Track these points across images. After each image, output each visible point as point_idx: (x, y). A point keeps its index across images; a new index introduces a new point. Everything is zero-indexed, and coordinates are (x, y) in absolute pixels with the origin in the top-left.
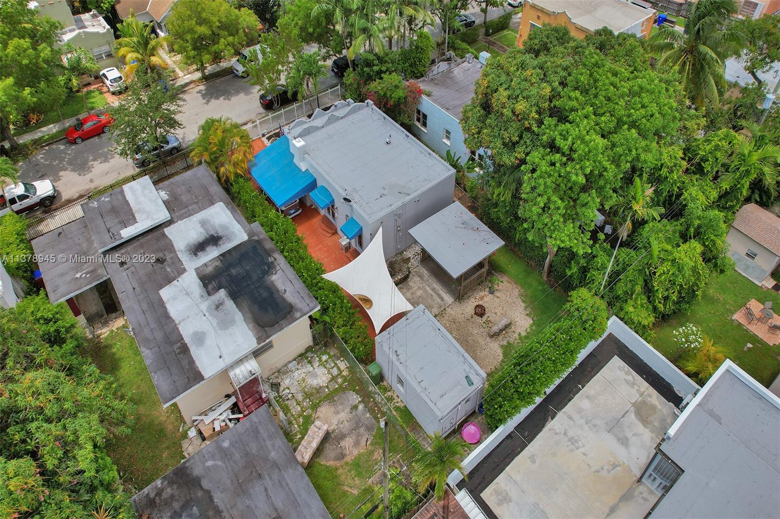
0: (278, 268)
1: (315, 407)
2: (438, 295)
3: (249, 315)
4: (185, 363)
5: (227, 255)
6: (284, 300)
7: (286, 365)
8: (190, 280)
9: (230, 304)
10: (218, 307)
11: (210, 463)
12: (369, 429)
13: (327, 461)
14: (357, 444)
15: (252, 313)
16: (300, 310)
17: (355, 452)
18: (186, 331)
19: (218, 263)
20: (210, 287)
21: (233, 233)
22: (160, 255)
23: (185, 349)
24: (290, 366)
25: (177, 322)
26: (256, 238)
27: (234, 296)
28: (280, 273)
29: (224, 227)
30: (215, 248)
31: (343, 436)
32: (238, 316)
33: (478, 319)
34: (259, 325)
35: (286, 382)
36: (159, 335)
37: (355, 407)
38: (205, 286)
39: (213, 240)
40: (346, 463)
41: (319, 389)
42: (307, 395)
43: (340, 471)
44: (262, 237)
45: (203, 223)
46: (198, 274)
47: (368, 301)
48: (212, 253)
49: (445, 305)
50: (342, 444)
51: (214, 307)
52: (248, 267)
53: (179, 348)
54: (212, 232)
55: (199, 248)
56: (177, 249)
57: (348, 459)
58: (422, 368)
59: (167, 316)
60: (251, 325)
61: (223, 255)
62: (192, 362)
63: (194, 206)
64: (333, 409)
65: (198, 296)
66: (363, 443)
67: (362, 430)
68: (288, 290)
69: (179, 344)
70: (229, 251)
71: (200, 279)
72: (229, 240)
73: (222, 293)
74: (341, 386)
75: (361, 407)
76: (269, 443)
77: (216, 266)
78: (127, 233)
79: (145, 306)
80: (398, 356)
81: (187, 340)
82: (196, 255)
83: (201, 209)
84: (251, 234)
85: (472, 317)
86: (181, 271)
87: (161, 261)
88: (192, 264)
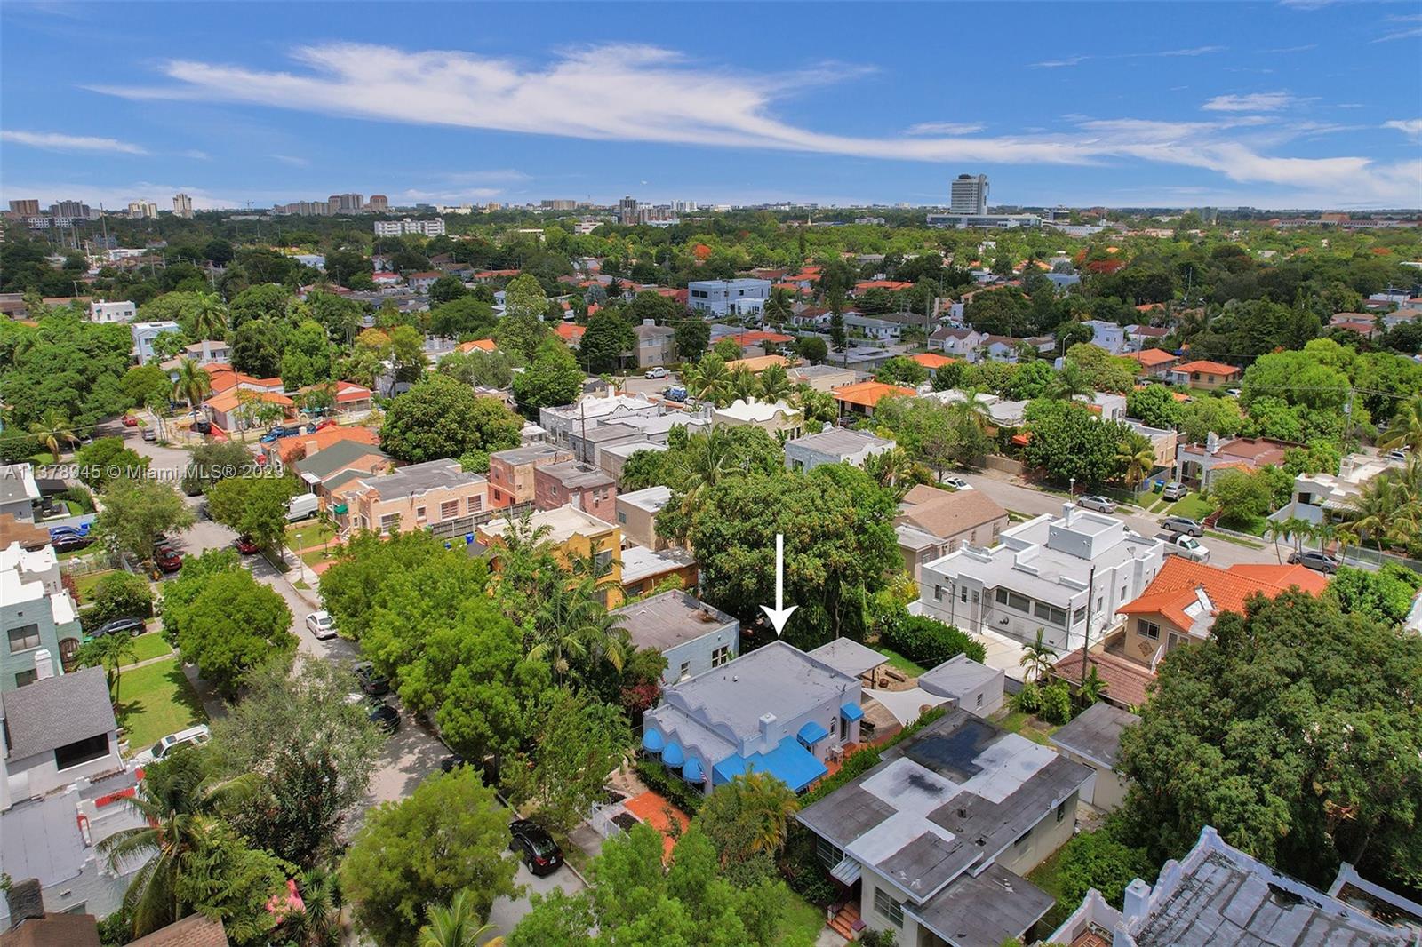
0: (932, 733)
3: (989, 742)
4: (1055, 768)
5: (932, 766)
6: (964, 724)
8: (973, 786)
9: (984, 755)
10: (992, 762)
15: (985, 741)
18: (1027, 775)
19: (945, 771)
20: (973, 771)
21: (899, 768)
22: (955, 815)
23: (1044, 771)
25: (1022, 783)
26: (901, 752)
27: (976, 754)
28: (937, 731)
29: (894, 776)
30: (925, 778)
32: (994, 748)
34: (995, 735)
39: (916, 781)
44: (898, 749)
45: (896, 793)
46: (964, 782)
48: (932, 777)
52: (940, 751)
53: (1045, 776)
54: (905, 784)
55: (932, 789)
59: (1020, 791)
60: (998, 739)
61: (933, 770)
62: (1051, 765)
63: (874, 806)
65: (988, 776)
69: (1041, 776)
70: (926, 766)
71: (968, 779)
72: (909, 769)
77: (947, 770)
81: (1034, 772)
82: (941, 789)
83: (875, 799)
84: (897, 756)
86: (966, 794)
87: (962, 814)
88: (953, 788)
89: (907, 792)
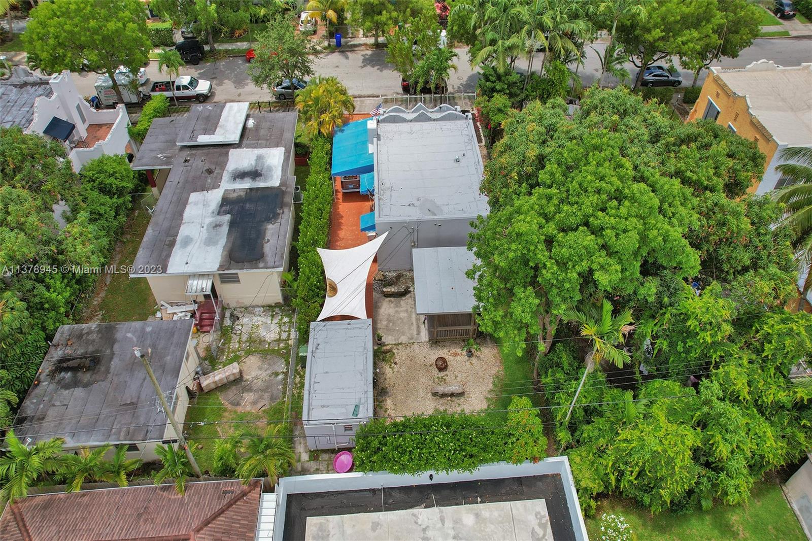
0: (279, 221)
1: (249, 353)
2: (418, 327)
3: (230, 245)
4: (164, 254)
5: (254, 192)
6: (262, 247)
7: (254, 307)
8: (215, 197)
9: (225, 229)
10: (216, 226)
11: (129, 335)
12: (272, 398)
13: (223, 399)
14: (254, 403)
15: (233, 244)
16: (266, 263)
17: (248, 408)
18: (183, 232)
19: (243, 194)
20: (224, 208)
21: (272, 176)
22: (213, 167)
23: (172, 244)
24: (257, 309)
25: (183, 221)
26: (284, 188)
27: (232, 224)
28: (277, 225)
29: (270, 169)
30: (251, 180)
31: (249, 389)
32: (223, 241)
33: (435, 371)
34: (230, 257)
35: (245, 320)
36: (166, 224)
37: (277, 374)
38: (222, 205)
39: (255, 174)
40: (235, 412)
41: (262, 341)
42: (251, 340)
43: (226, 414)
44: (289, 190)
45: (259, 158)
46: (224, 194)
47: (334, 290)
48: (247, 184)
49: (416, 339)
50: (245, 395)
51: (214, 225)
52: (259, 208)
53: (170, 241)
54: (259, 168)
55: (241, 175)
56: (226, 169)
57: (240, 409)
58: (327, 372)
59: (181, 214)
60: (225, 253)
61: (251, 189)
62: (169, 256)
63: (264, 142)
64: (260, 363)
65: (210, 211)
66: (259, 406)
67: (266, 395)
68: (271, 241)
69: (172, 238)
70: (258, 189)
71: (223, 199)
72: (265, 180)
73: (228, 217)
74: (280, 349)
75: (281, 377)
76: (172, 348)
77: (240, 196)
78: (203, 139)
79: (175, 198)
80: (317, 349)
81: (179, 239)
82: (235, 179)
83: (266, 146)
84: (283, 183)
85: (431, 366)
86: (216, 186)
87: (210, 172)
88: (227, 185)
89: (253, 163)
